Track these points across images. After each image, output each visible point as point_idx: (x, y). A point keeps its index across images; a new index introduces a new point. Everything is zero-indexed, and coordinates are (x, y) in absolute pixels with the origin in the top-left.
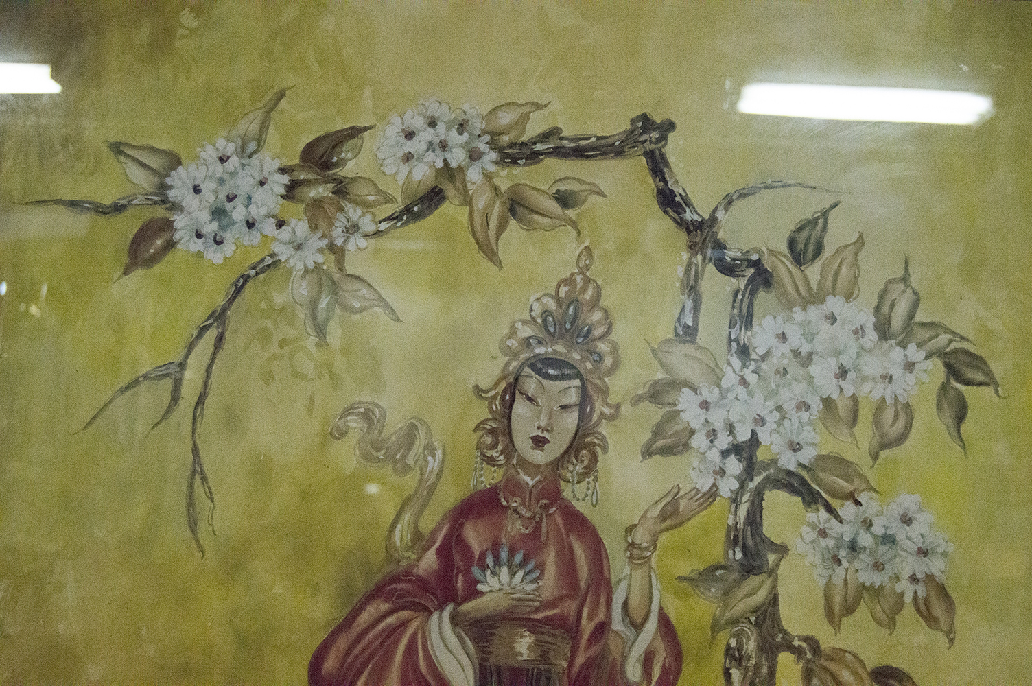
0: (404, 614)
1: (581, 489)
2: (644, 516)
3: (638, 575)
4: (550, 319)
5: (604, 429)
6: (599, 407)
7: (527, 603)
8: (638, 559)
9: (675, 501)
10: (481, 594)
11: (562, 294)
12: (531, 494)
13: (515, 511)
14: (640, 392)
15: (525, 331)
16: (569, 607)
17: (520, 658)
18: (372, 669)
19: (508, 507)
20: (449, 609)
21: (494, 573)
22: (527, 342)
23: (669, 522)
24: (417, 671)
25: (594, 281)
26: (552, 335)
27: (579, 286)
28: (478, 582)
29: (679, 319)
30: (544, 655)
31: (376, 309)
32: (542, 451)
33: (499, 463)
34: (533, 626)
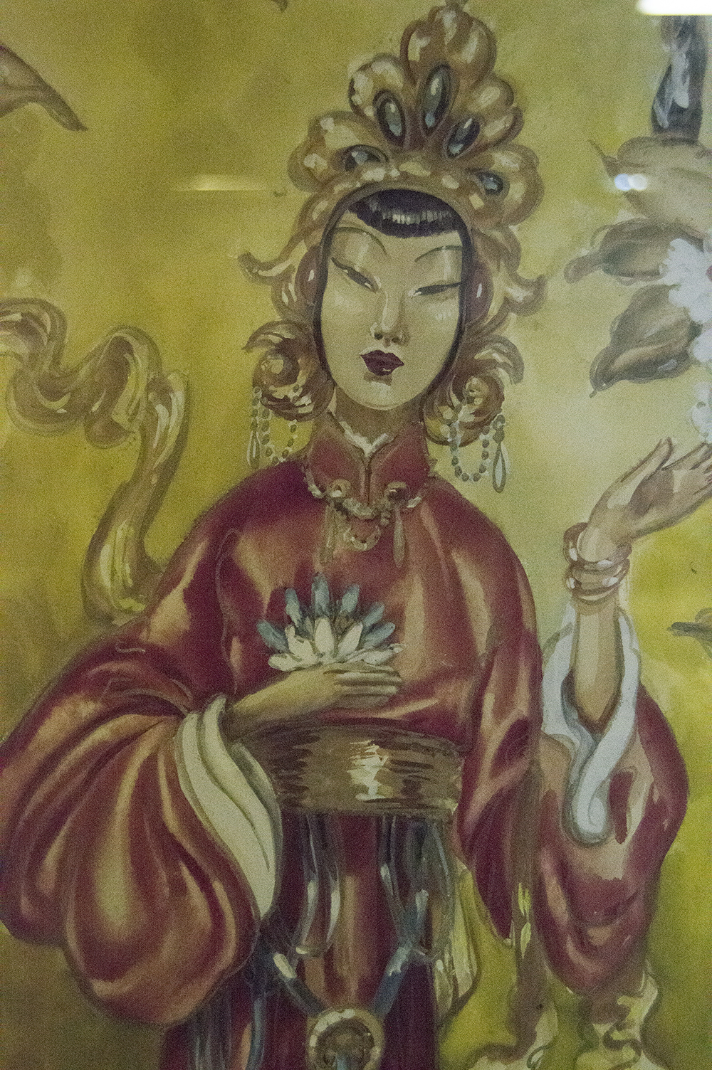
0: (128, 721)
1: (471, 456)
2: (600, 506)
3: (592, 625)
4: (393, 107)
5: (513, 331)
6: (501, 286)
7: (372, 689)
8: (591, 592)
9: (665, 470)
10: (278, 675)
11: (414, 54)
12: (368, 473)
13: (339, 506)
14: (584, 252)
15: (341, 136)
16: (456, 695)
17: (362, 797)
18: (72, 830)
19: (323, 501)
20: (217, 706)
21: (301, 633)
22: (346, 160)
23: (651, 518)
24: (162, 831)
25: (481, 23)
26: (399, 141)
27: (450, 34)
28: (273, 651)
29: (661, 93)
30: (411, 788)
31: (35, 107)
32: (388, 382)
33: (301, 411)
34: (386, 734)
